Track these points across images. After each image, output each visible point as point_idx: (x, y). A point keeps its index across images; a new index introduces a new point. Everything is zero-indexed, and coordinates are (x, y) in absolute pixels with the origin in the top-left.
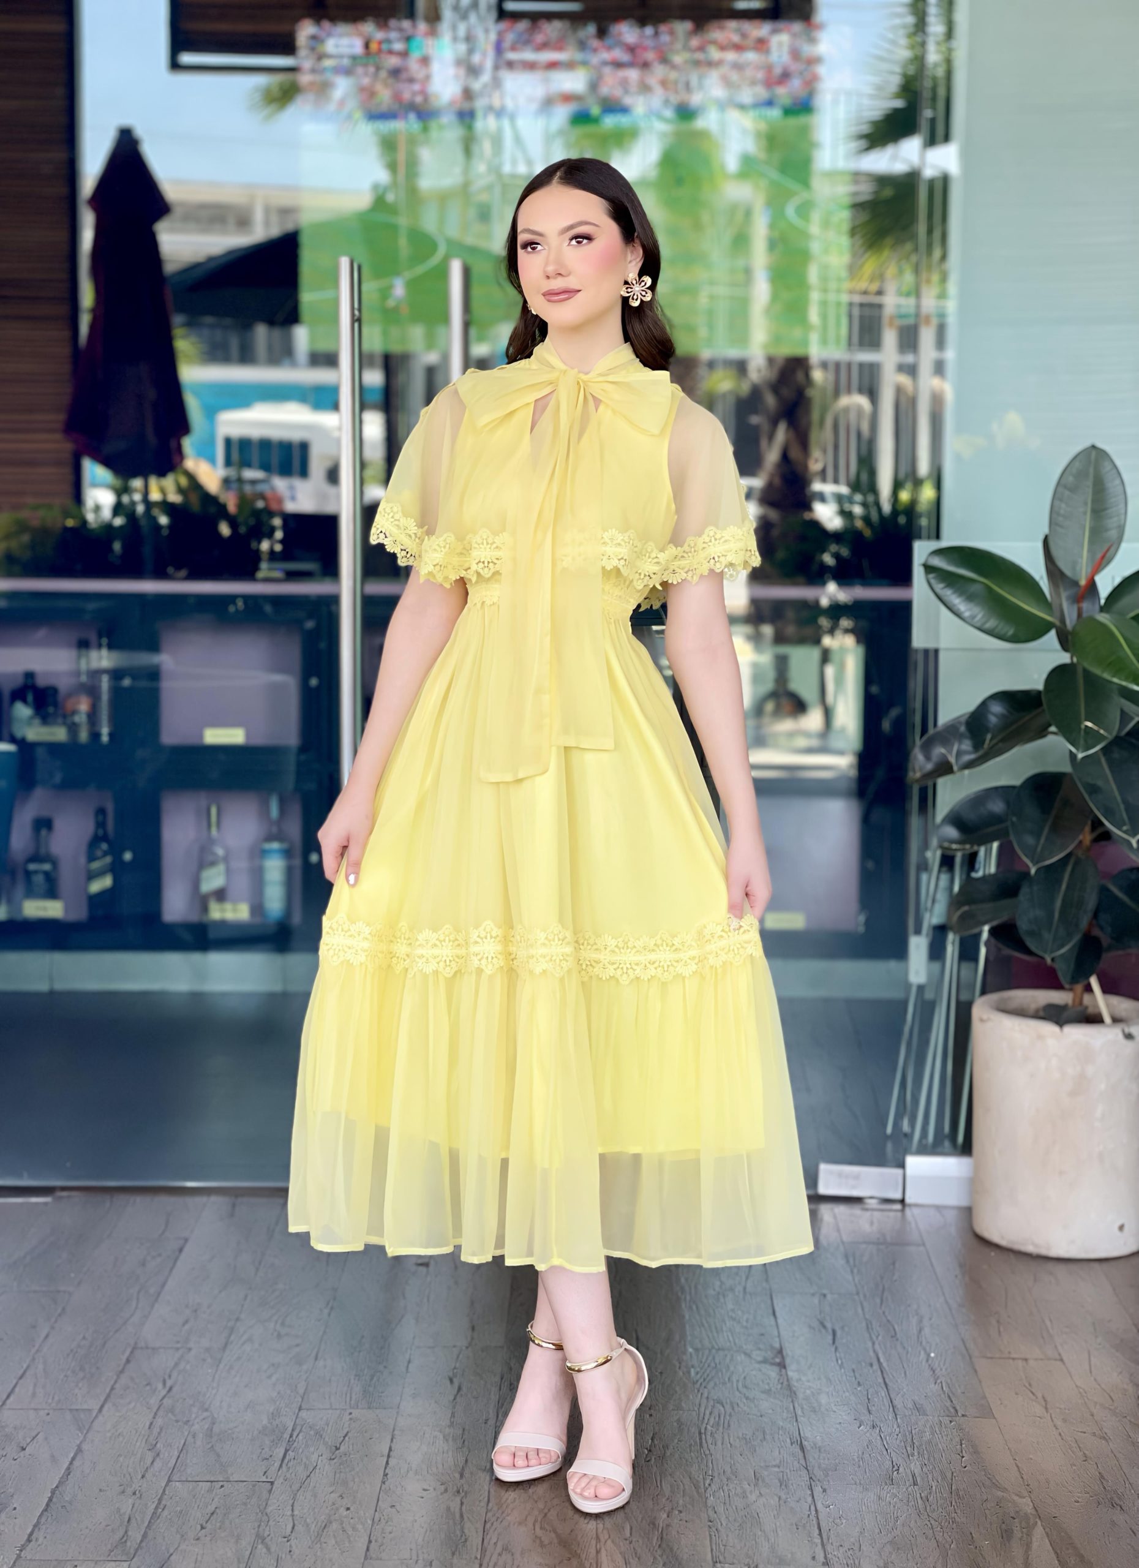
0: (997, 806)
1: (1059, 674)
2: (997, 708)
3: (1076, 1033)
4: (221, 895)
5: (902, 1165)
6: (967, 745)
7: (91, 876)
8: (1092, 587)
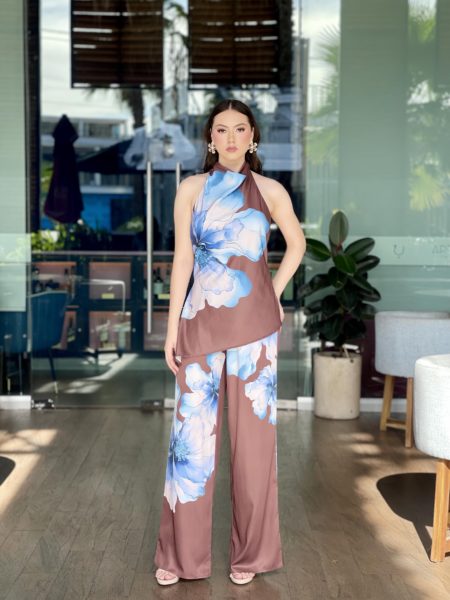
0: (319, 305)
1: (332, 270)
2: (317, 279)
3: (339, 361)
4: (106, 342)
5: (295, 399)
6: (309, 288)
7: (68, 336)
8: (341, 247)
